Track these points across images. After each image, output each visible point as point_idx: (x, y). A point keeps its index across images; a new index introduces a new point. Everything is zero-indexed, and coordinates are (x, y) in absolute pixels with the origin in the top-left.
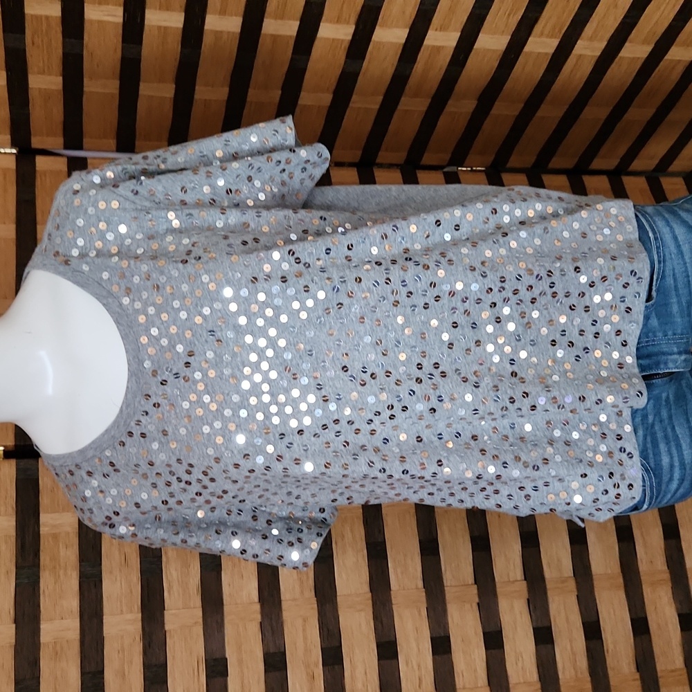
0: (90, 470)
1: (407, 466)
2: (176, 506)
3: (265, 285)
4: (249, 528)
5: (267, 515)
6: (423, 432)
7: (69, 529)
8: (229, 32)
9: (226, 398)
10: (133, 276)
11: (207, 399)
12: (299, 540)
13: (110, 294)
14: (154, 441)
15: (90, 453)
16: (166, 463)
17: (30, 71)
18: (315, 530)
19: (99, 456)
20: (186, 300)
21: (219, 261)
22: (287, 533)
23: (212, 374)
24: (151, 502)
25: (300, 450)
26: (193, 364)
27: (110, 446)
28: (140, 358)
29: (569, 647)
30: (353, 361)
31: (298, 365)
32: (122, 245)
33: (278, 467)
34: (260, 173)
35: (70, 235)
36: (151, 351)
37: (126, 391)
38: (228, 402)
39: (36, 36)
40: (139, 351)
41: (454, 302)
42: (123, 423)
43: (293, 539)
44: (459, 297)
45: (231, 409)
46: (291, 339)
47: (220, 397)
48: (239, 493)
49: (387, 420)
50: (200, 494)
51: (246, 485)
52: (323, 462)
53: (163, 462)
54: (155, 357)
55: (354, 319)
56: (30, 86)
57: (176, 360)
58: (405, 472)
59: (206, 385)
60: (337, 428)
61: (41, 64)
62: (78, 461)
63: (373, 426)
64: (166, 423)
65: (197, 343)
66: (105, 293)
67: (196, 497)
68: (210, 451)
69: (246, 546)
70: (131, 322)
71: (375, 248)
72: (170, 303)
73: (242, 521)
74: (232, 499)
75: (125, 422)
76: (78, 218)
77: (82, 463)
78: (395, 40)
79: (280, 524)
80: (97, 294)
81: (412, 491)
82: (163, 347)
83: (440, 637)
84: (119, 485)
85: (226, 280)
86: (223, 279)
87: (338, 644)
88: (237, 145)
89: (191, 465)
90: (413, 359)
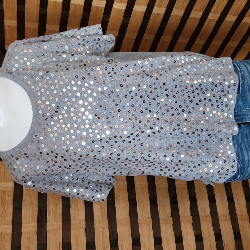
0: (17, 157)
1: (143, 155)
2: (51, 172)
3: (88, 80)
4: (81, 185)
5: (88, 181)
6: (150, 143)
7: (10, 189)
8: (80, 5)
9: (71, 126)
10: (36, 77)
11: (64, 126)
12: (101, 190)
13: (27, 84)
14: (42, 144)
15: (17, 150)
16: (47, 153)
17: (5, 18)
18: (107, 186)
19: (21, 151)
20: (57, 86)
21: (70, 71)
22: (96, 187)
23: (66, 116)
24: (41, 170)
25: (100, 148)
26: (59, 112)
27: (25, 146)
28: (38, 109)
29: (209, 243)
30: (122, 113)
31: (100, 113)
32: (33, 66)
33: (92, 154)
34: (88, 43)
35: (12, 62)
36: (42, 106)
37: (32, 123)
38: (72, 127)
39: (7, 4)
40: (38, 107)
41: (162, 90)
42: (30, 136)
43: (98, 190)
44: (164, 89)
45: (73, 130)
46: (98, 103)
47: (69, 126)
48: (76, 167)
49: (135, 137)
50: (61, 167)
51: (79, 163)
52: (110, 153)
53: (46, 152)
54: (43, 109)
55: (123, 96)
56: (5, 24)
57: (52, 110)
58: (143, 158)
59: (64, 121)
60: (116, 139)
61: (9, 16)
62: (12, 153)
63: (130, 139)
64: (47, 136)
65: (60, 103)
66: (25, 84)
67: (59, 168)
68: (65, 148)
69: (79, 191)
70: (35, 95)
71: (131, 69)
72: (50, 88)
73: (78, 182)
74: (73, 169)
75: (31, 136)
76: (16, 56)
77: (13, 154)
78: (142, 11)
79: (93, 184)
80: (22, 85)
81: (145, 168)
82: (47, 105)
83: (158, 237)
84: (28, 163)
85: (72, 77)
86: (71, 77)
87: (116, 239)
88: (79, 33)
89: (57, 154)
90: (146, 113)
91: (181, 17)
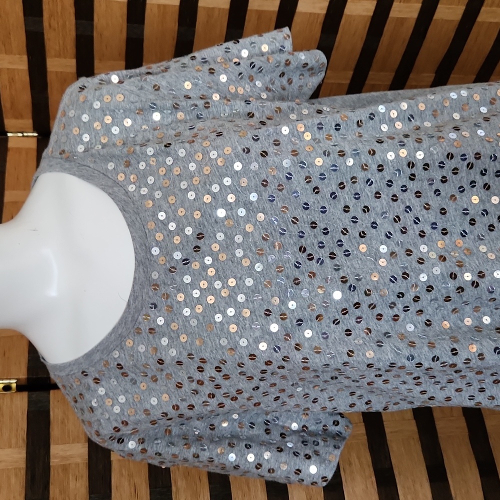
0: (97, 376)
1: (437, 352)
2: (187, 411)
3: (275, 158)
4: (263, 442)
5: (280, 429)
6: (449, 317)
7: (79, 460)
8: (220, 9)
9: (238, 283)
10: (139, 163)
11: (218, 285)
12: (317, 453)
13: (116, 183)
14: (163, 336)
15: (97, 357)
16: (176, 360)
17: (48, 54)
18: (331, 442)
19: (106, 359)
20: (194, 179)
21: (227, 138)
22: (303, 446)
23: (223, 257)
24: (161, 407)
25: (319, 338)
26: (203, 248)
27: (117, 346)
28: (147, 245)
30: (370, 240)
31: (313, 245)
32: (127, 137)
33: (298, 357)
34: (261, 74)
35: (76, 131)
36: (159, 236)
37: (134, 282)
38: (241, 287)
39: (52, 20)
40: (147, 238)
41: (472, 174)
42: (130, 319)
43: (309, 452)
44: (477, 169)
45: (245, 294)
46: (305, 217)
47: (232, 282)
48: (254, 393)
49: (410, 303)
50: (214, 396)
51: (262, 383)
52: (346, 350)
53: (173, 358)
54: (162, 243)
55: (369, 194)
56: (48, 70)
57: (185, 244)
58: (435, 359)
59: (217, 271)
60: (358, 312)
61: (57, 48)
62: (84, 367)
63: (395, 311)
64: (175, 315)
65: (206, 223)
66: (110, 183)
67: (209, 400)
68: (224, 342)
69: (262, 459)
70: (137, 208)
71: (385, 125)
72: (178, 185)
73: (255, 435)
74: (246, 400)
75: (133, 317)
76: (83, 114)
77: (88, 369)
78: (365, 14)
79: (295, 438)
80: (102, 185)
81: (439, 387)
82: (171, 231)
84: (127, 391)
85: (235, 154)
86: (232, 153)
88: (237, 52)
89: (203, 361)
90: (434, 237)
91: (456, 24)
